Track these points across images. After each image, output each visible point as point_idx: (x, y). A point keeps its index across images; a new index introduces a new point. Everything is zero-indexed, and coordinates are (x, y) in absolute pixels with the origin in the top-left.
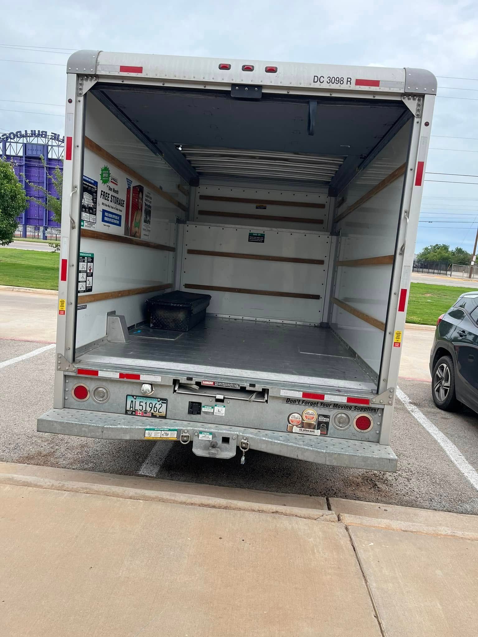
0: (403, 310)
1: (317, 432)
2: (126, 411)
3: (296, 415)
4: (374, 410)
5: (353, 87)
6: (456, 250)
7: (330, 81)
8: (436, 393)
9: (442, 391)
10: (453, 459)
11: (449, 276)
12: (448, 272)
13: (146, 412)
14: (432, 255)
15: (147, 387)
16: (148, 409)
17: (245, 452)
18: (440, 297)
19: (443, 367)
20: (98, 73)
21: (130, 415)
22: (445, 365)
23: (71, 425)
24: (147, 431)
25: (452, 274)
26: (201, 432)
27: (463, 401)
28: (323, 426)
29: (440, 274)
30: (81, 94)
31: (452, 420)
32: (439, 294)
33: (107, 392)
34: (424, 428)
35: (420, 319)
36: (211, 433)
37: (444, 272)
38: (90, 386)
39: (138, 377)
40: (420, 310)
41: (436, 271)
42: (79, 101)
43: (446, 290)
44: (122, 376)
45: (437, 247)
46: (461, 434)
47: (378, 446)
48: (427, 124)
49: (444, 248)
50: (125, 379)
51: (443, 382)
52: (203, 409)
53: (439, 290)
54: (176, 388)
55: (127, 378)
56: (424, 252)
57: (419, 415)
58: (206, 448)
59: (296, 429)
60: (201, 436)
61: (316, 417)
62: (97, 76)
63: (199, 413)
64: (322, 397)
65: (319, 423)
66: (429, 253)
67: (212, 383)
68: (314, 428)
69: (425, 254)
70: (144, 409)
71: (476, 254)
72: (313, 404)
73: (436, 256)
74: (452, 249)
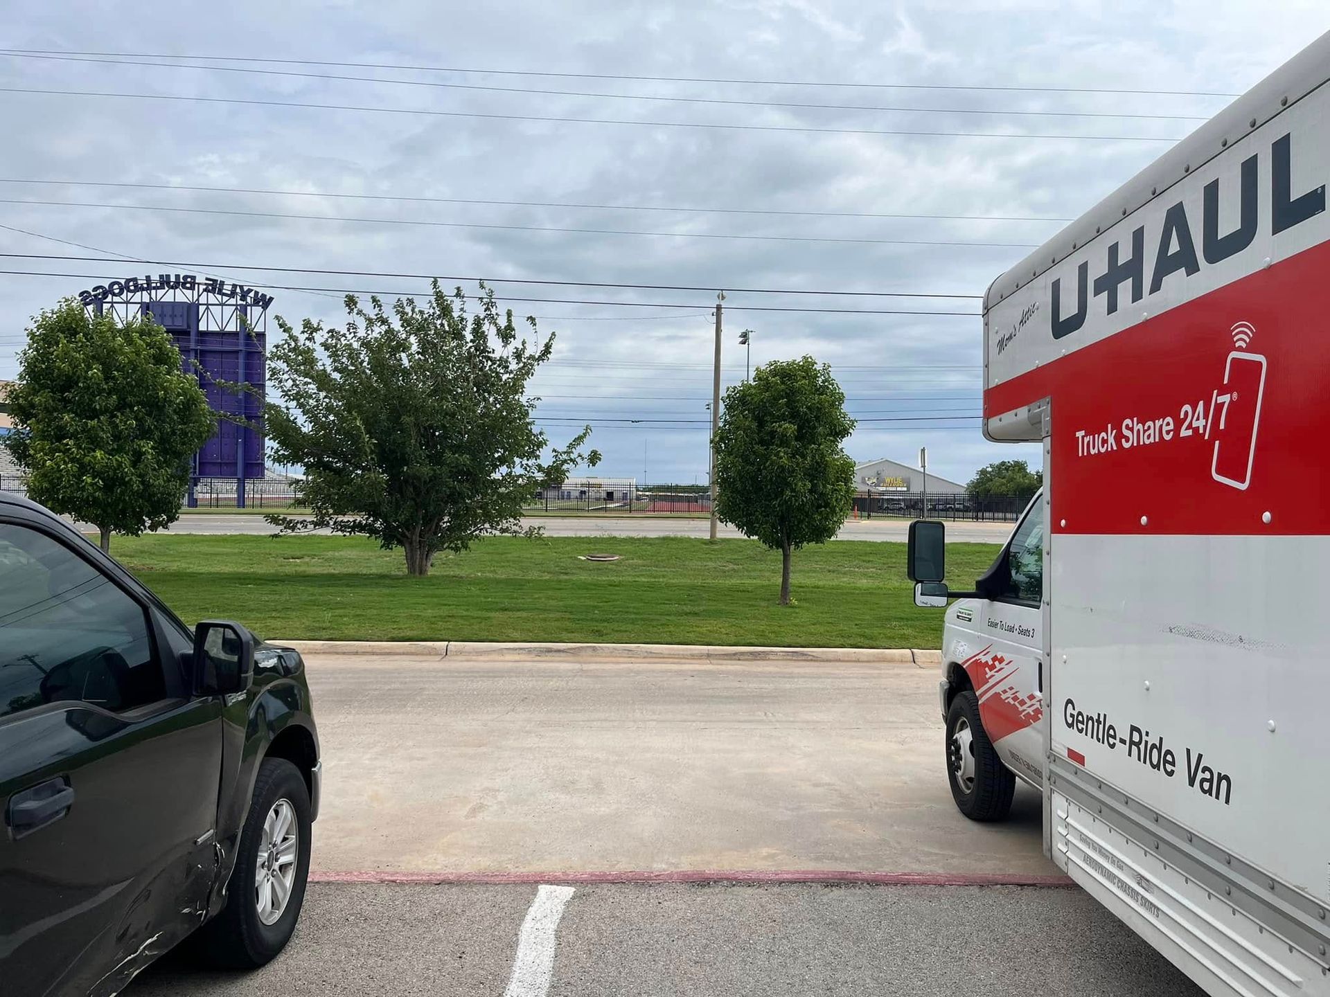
14: (997, 484)
45: (1003, 467)
49: (1018, 467)
66: (990, 480)
69: (983, 483)
73: (1005, 484)
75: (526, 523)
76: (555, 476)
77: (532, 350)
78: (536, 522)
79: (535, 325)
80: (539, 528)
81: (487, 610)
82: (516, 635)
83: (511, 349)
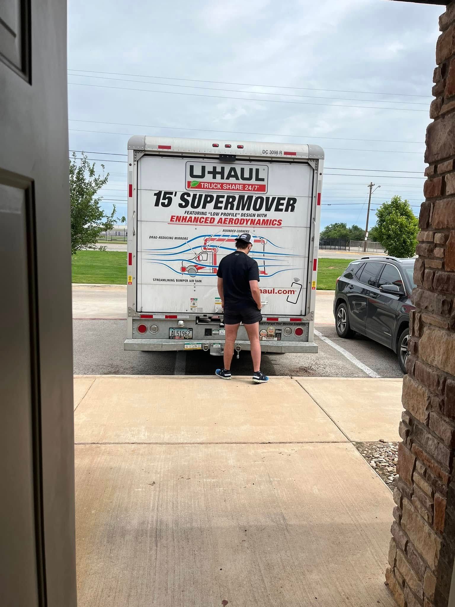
0: (316, 270)
1: (276, 339)
2: (169, 337)
3: (264, 331)
4: (304, 324)
5: (283, 156)
6: (353, 228)
7: (271, 153)
8: (339, 328)
9: (342, 326)
10: (348, 359)
11: (348, 251)
12: (347, 247)
13: (181, 337)
14: (333, 233)
15: (181, 322)
16: (182, 335)
17: (239, 352)
18: (341, 268)
19: (341, 310)
20: (146, 149)
21: (171, 339)
22: (342, 309)
23: (144, 345)
24: (185, 345)
25: (350, 249)
26: (214, 344)
27: (354, 329)
28: (278, 335)
29: (340, 249)
30: (135, 160)
31: (349, 343)
32: (340, 266)
33: (158, 327)
34: (332, 347)
35: (326, 286)
36: (220, 344)
37: (344, 248)
38: (147, 324)
39: (176, 317)
40: (325, 280)
41: (337, 247)
42: (135, 164)
43: (346, 262)
44: (166, 317)
45: (336, 226)
46: (354, 348)
47: (308, 342)
48: (321, 174)
49: (342, 226)
50: (169, 319)
51: (342, 320)
52: (213, 332)
53: (339, 263)
54: (197, 322)
55: (170, 318)
56: (326, 231)
57: (328, 341)
58: (217, 352)
59: (264, 338)
60: (214, 346)
61: (274, 331)
62: (145, 151)
63: (211, 335)
64: (277, 319)
65: (276, 334)
66: (330, 231)
67: (218, 317)
68: (274, 337)
69: (327, 233)
70: (180, 335)
71: (368, 231)
72: (272, 324)
73: (336, 233)
74: (349, 226)
75: (98, 245)
76: (108, 226)
77: (102, 178)
78: (103, 245)
79: (104, 168)
80: (105, 247)
81: (77, 274)
82: (84, 281)
83: (93, 178)
